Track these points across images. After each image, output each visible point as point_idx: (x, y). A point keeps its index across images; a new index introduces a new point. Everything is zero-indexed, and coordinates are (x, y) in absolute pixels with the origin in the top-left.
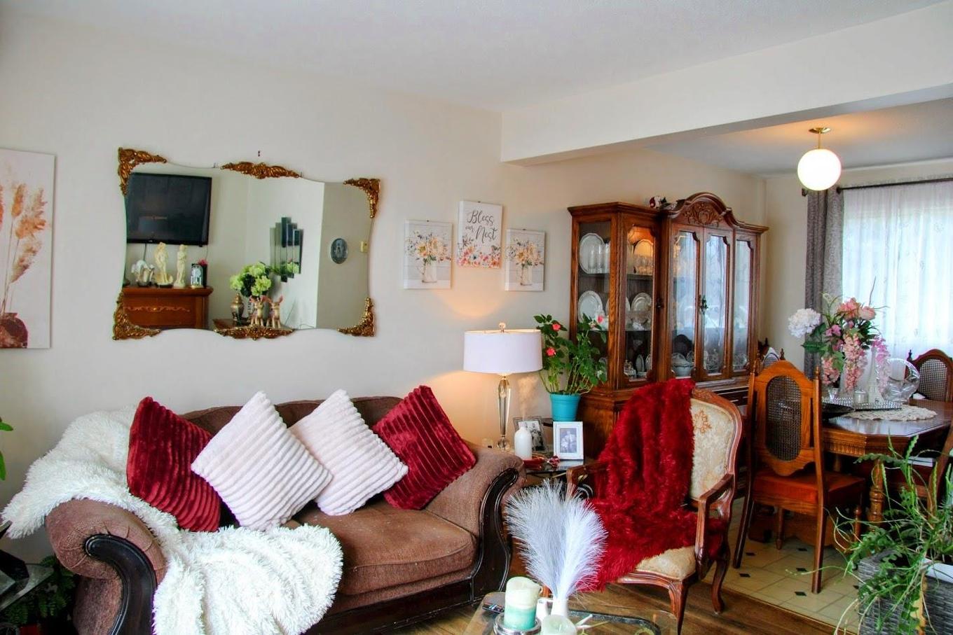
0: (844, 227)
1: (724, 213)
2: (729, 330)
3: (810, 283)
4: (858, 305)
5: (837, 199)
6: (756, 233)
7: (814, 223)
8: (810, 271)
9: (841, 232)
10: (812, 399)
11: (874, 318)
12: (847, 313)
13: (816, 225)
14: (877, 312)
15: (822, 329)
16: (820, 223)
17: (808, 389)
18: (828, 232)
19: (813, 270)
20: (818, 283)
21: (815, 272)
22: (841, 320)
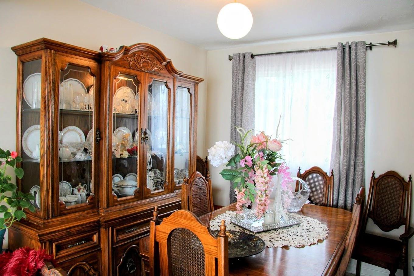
0: (256, 81)
1: (165, 63)
2: (171, 155)
3: (234, 119)
4: (266, 137)
5: (251, 62)
6: (195, 83)
7: (236, 79)
8: (234, 111)
9: (254, 85)
10: (216, 259)
11: (280, 149)
12: (257, 145)
13: (237, 79)
14: (283, 144)
15: (236, 159)
16: (240, 78)
17: (213, 248)
18: (245, 85)
19: (236, 111)
20: (239, 119)
21: (237, 112)
22: (253, 150)
